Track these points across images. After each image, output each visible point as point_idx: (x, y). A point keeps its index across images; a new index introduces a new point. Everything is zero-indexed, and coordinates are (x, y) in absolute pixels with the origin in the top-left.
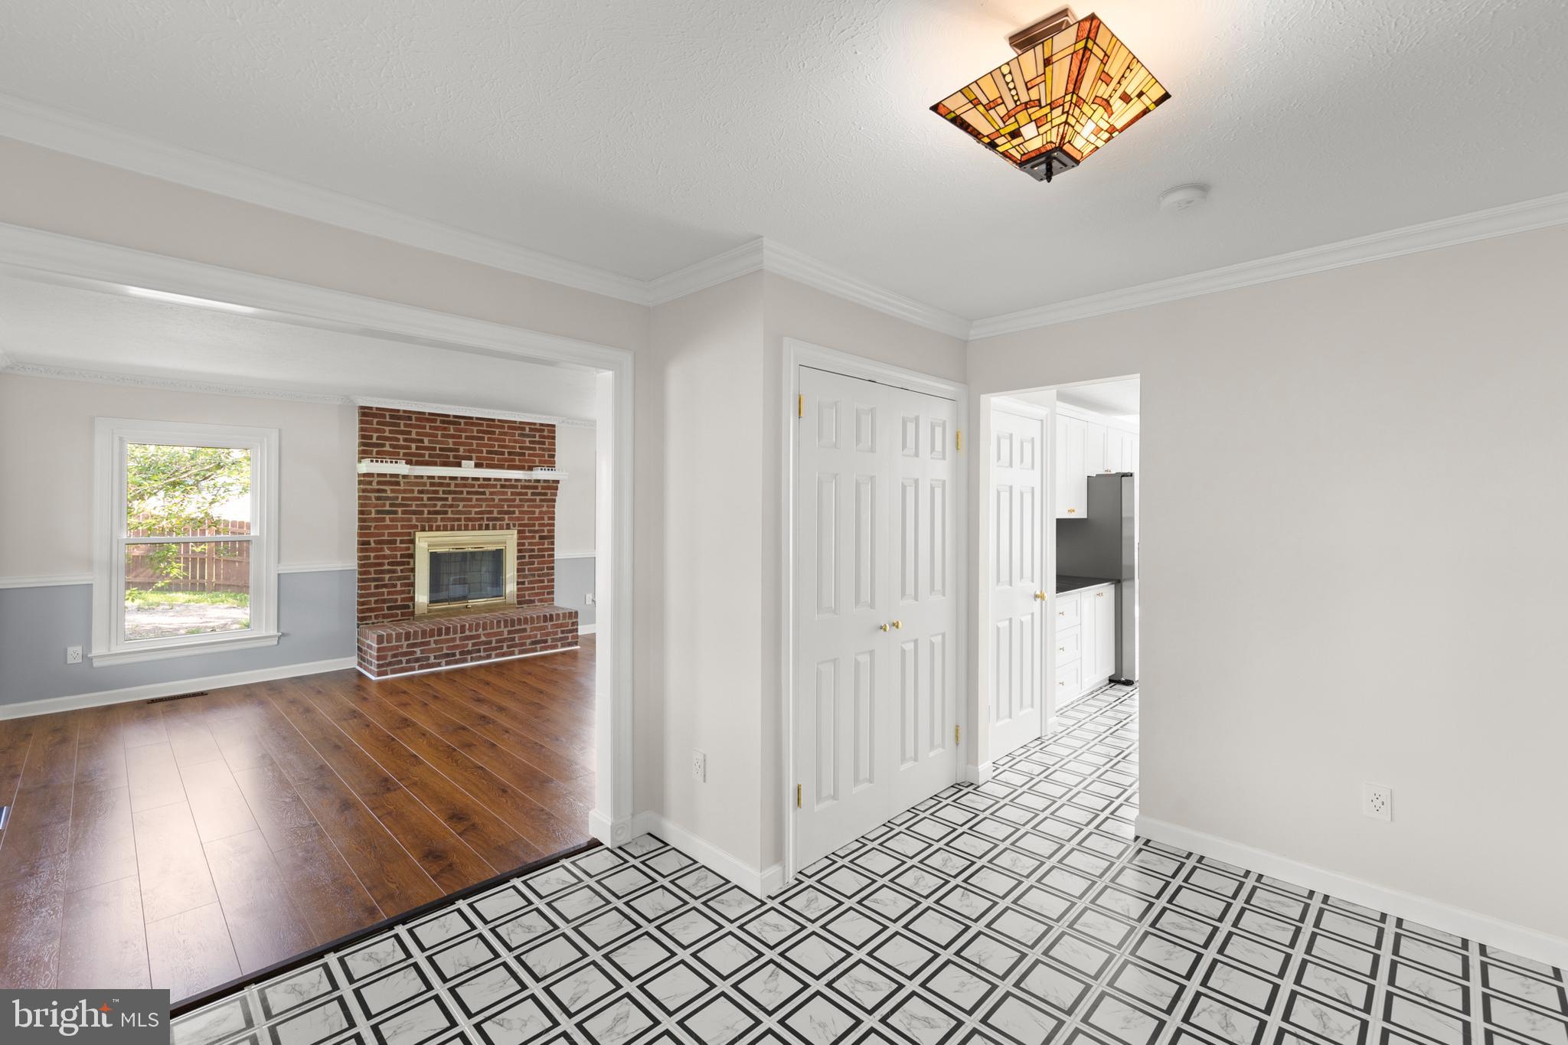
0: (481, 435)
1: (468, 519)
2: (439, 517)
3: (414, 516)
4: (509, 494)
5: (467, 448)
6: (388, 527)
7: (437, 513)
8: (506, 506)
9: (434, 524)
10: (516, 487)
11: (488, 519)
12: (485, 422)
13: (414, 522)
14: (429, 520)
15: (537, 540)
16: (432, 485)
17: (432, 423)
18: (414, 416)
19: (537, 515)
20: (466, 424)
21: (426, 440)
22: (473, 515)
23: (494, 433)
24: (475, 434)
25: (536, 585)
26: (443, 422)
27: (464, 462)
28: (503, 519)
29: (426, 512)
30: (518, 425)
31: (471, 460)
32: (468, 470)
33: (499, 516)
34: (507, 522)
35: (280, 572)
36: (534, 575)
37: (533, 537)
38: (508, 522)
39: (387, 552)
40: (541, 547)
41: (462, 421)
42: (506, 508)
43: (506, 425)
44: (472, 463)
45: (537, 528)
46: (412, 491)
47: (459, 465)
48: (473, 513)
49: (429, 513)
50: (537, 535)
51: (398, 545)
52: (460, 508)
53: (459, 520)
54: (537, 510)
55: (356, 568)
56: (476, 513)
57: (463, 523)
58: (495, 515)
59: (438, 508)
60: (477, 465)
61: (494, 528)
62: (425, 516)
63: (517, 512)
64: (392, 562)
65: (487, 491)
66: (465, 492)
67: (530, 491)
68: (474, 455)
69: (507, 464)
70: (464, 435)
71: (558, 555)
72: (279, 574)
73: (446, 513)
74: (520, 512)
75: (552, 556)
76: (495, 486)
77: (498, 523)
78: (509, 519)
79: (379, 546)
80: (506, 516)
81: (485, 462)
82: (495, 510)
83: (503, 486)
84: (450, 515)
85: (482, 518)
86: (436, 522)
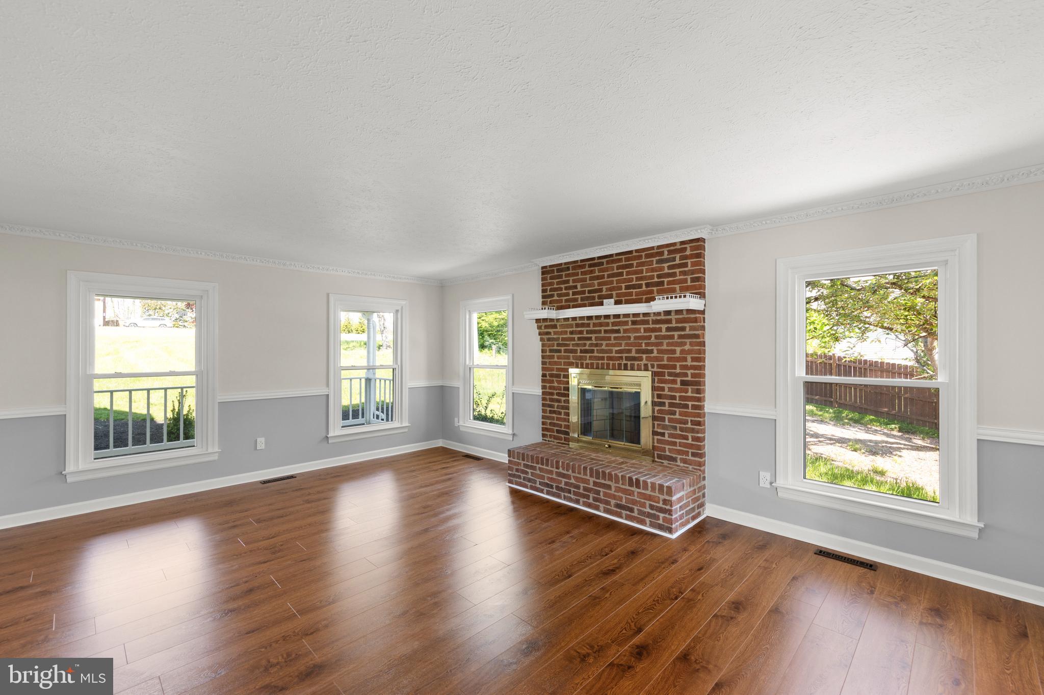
0: (620, 271)
1: (610, 358)
2: (588, 355)
3: (571, 355)
4: (642, 330)
5: (609, 286)
6: (556, 363)
7: (586, 351)
8: (643, 345)
9: (585, 362)
10: (647, 322)
11: (627, 359)
12: (623, 257)
13: (571, 360)
14: (581, 358)
15: (678, 386)
16: (577, 325)
17: (583, 269)
18: (571, 266)
19: (678, 355)
20: (608, 263)
21: (579, 285)
22: (614, 354)
23: (631, 266)
24: (615, 271)
25: (678, 441)
26: (590, 266)
27: (605, 301)
28: (640, 359)
29: (579, 351)
30: (655, 251)
31: (611, 298)
32: (609, 308)
33: (637, 355)
34: (644, 362)
35: (513, 392)
36: (675, 428)
37: (674, 382)
38: (646, 362)
39: (556, 384)
40: (684, 394)
41: (604, 260)
42: (644, 347)
43: (643, 254)
44: (612, 301)
45: (678, 371)
46: (566, 333)
47: (601, 304)
48: (614, 352)
49: (581, 351)
50: (679, 380)
51: (562, 379)
52: (603, 347)
53: (603, 358)
54: (678, 349)
55: (541, 394)
56: (617, 352)
57: (605, 361)
58: (633, 354)
59: (587, 348)
60: (617, 303)
61: (632, 369)
62: (579, 354)
63: (655, 351)
64: (559, 393)
65: (622, 328)
66: (603, 332)
67: (664, 327)
68: (614, 293)
69: (644, 297)
70: (606, 274)
71: (710, 406)
72: (513, 393)
73: (592, 351)
74: (659, 351)
75: (700, 408)
76: (626, 323)
77: (636, 363)
78: (648, 359)
79: (551, 379)
80: (644, 356)
81: (623, 299)
82: (634, 349)
83: (634, 323)
84: (596, 354)
85: (621, 358)
86: (586, 360)
